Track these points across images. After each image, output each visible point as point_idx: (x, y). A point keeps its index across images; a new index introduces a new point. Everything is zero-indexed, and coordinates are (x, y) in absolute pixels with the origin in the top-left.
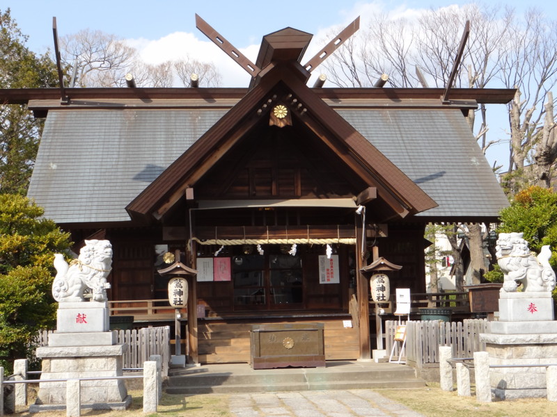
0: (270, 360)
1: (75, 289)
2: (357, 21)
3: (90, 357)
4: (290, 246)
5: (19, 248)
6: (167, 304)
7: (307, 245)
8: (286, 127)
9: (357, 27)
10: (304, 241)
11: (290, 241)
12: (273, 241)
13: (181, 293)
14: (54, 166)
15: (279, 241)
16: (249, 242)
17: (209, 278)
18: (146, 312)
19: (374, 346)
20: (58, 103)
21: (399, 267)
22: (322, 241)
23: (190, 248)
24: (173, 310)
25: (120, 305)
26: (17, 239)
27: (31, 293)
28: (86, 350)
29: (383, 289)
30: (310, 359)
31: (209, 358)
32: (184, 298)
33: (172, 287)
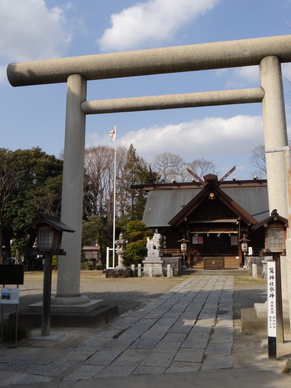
0: (208, 267)
1: (152, 246)
2: (235, 167)
3: (155, 263)
4: (218, 234)
5: (139, 235)
6: (181, 250)
7: (223, 233)
8: (214, 199)
9: (235, 169)
10: (222, 232)
11: (218, 232)
12: (212, 232)
13: (184, 247)
14: (150, 209)
15: (214, 232)
16: (205, 232)
17: (196, 243)
18: (176, 253)
19: (244, 265)
20: (152, 188)
21: (250, 241)
22: (227, 232)
23: (187, 234)
24: (183, 252)
25: (170, 250)
26: (139, 232)
27: (142, 247)
28: (154, 262)
29: (245, 247)
30: (220, 267)
31: (194, 267)
32: (186, 249)
33: (182, 246)
